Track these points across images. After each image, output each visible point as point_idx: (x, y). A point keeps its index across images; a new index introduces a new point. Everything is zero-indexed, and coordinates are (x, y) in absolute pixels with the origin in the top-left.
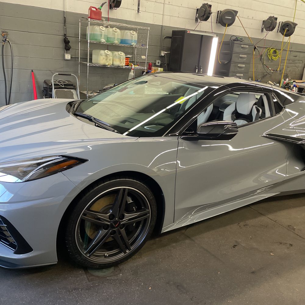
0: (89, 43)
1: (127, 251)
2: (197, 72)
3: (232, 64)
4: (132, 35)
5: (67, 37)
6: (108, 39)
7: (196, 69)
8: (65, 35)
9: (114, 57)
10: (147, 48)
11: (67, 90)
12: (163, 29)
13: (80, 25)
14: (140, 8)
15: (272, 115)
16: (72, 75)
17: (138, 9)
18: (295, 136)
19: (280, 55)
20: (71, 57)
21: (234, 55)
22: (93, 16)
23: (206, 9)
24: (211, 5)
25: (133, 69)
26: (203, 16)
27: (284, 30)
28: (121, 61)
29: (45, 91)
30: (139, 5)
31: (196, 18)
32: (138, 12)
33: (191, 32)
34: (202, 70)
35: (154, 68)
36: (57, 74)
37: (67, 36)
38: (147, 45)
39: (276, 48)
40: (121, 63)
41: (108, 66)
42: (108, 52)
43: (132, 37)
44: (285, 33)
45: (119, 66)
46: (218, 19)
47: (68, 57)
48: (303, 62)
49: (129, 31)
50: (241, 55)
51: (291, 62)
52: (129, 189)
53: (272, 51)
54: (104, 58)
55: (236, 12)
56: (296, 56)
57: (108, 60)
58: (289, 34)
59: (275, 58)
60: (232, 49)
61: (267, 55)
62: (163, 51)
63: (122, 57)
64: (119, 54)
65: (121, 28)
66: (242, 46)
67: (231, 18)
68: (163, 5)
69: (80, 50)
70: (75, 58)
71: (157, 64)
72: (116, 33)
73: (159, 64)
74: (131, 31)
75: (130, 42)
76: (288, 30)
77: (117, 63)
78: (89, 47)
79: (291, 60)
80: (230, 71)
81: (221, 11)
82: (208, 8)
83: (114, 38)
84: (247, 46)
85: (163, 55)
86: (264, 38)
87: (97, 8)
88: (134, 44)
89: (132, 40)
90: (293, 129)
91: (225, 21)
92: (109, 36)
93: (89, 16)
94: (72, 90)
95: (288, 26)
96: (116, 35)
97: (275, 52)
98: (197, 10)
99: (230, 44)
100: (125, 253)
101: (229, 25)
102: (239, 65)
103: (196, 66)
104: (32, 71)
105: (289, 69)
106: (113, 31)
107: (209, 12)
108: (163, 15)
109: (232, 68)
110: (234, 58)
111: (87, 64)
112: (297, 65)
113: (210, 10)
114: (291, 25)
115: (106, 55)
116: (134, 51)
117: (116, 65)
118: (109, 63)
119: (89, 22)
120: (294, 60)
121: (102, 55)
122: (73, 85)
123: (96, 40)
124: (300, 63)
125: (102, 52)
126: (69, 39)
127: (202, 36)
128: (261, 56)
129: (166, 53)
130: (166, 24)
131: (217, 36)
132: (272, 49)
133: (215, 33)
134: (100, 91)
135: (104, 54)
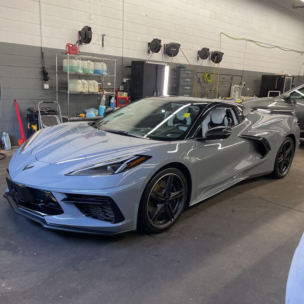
0: (69, 74)
1: (173, 220)
2: (155, 95)
3: (180, 87)
4: (103, 66)
5: (45, 70)
6: (83, 70)
7: (154, 92)
8: (43, 67)
9: (89, 84)
10: (115, 76)
11: (51, 115)
12: (123, 60)
13: (56, 58)
14: (104, 42)
15: (239, 123)
16: (55, 102)
17: (103, 44)
18: (256, 135)
19: (213, 78)
20: (49, 87)
21: (181, 80)
22: (71, 52)
23: (157, 43)
24: (161, 40)
25: (105, 95)
26: (155, 49)
27: (214, 58)
28: (95, 88)
29: (29, 118)
30: (103, 41)
31: (148, 50)
32: (103, 46)
33: (149, 62)
34: (159, 93)
35: (119, 92)
36: (42, 102)
37: (45, 68)
38: (115, 74)
39: (209, 72)
40: (95, 90)
41: (86, 93)
42: (84, 81)
43: (102, 67)
44: (215, 61)
45: (94, 93)
46: (165, 51)
47: (46, 86)
48: (229, 83)
49: (100, 63)
50: (186, 80)
51: (221, 83)
52: (174, 175)
53: (207, 74)
54: (81, 87)
55: (179, 45)
56: (224, 79)
57: (85, 88)
58: (218, 61)
59: (209, 80)
60: (180, 75)
61: (204, 78)
62: (125, 78)
63: (96, 85)
64: (93, 83)
65: (93, 61)
66: (186, 72)
67: (175, 50)
68: (122, 40)
69: (58, 80)
70: (53, 87)
71: (121, 89)
72: (90, 65)
73: (123, 89)
74: (102, 63)
75: (101, 72)
76: (217, 58)
77: (92, 90)
78: (69, 77)
79: (221, 82)
80: (179, 92)
81: (167, 44)
82: (158, 43)
83: (89, 69)
84: (190, 72)
85: (125, 82)
86: (201, 65)
87: (73, 44)
88: (105, 74)
89: (103, 70)
90: (254, 131)
91: (171, 52)
92: (85, 68)
93: (68, 51)
94: (55, 116)
95: (217, 55)
96: (90, 67)
97: (209, 76)
98: (149, 43)
99: (177, 71)
100: (171, 221)
101: (174, 55)
102: (185, 88)
103: (154, 90)
104: (15, 101)
105: (220, 89)
106: (88, 63)
107: (159, 46)
108: (122, 48)
109: (180, 90)
110: (182, 83)
111: (67, 92)
112: (225, 85)
113: (160, 44)
114: (219, 55)
115: (83, 84)
116: (102, 79)
117: (91, 92)
118: (85, 90)
119: (68, 57)
120: (222, 81)
121: (79, 84)
122: (54, 111)
123: (74, 71)
124: (227, 84)
125: (79, 81)
126: (47, 71)
127: (157, 65)
128: (199, 79)
129: (128, 79)
130: (125, 56)
131: (168, 65)
132: (206, 73)
133: (166, 63)
134: (76, 115)
135: (81, 83)
